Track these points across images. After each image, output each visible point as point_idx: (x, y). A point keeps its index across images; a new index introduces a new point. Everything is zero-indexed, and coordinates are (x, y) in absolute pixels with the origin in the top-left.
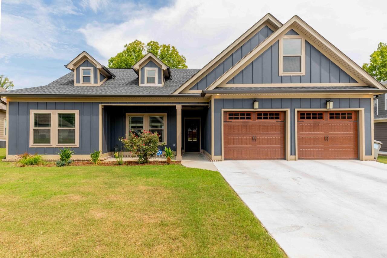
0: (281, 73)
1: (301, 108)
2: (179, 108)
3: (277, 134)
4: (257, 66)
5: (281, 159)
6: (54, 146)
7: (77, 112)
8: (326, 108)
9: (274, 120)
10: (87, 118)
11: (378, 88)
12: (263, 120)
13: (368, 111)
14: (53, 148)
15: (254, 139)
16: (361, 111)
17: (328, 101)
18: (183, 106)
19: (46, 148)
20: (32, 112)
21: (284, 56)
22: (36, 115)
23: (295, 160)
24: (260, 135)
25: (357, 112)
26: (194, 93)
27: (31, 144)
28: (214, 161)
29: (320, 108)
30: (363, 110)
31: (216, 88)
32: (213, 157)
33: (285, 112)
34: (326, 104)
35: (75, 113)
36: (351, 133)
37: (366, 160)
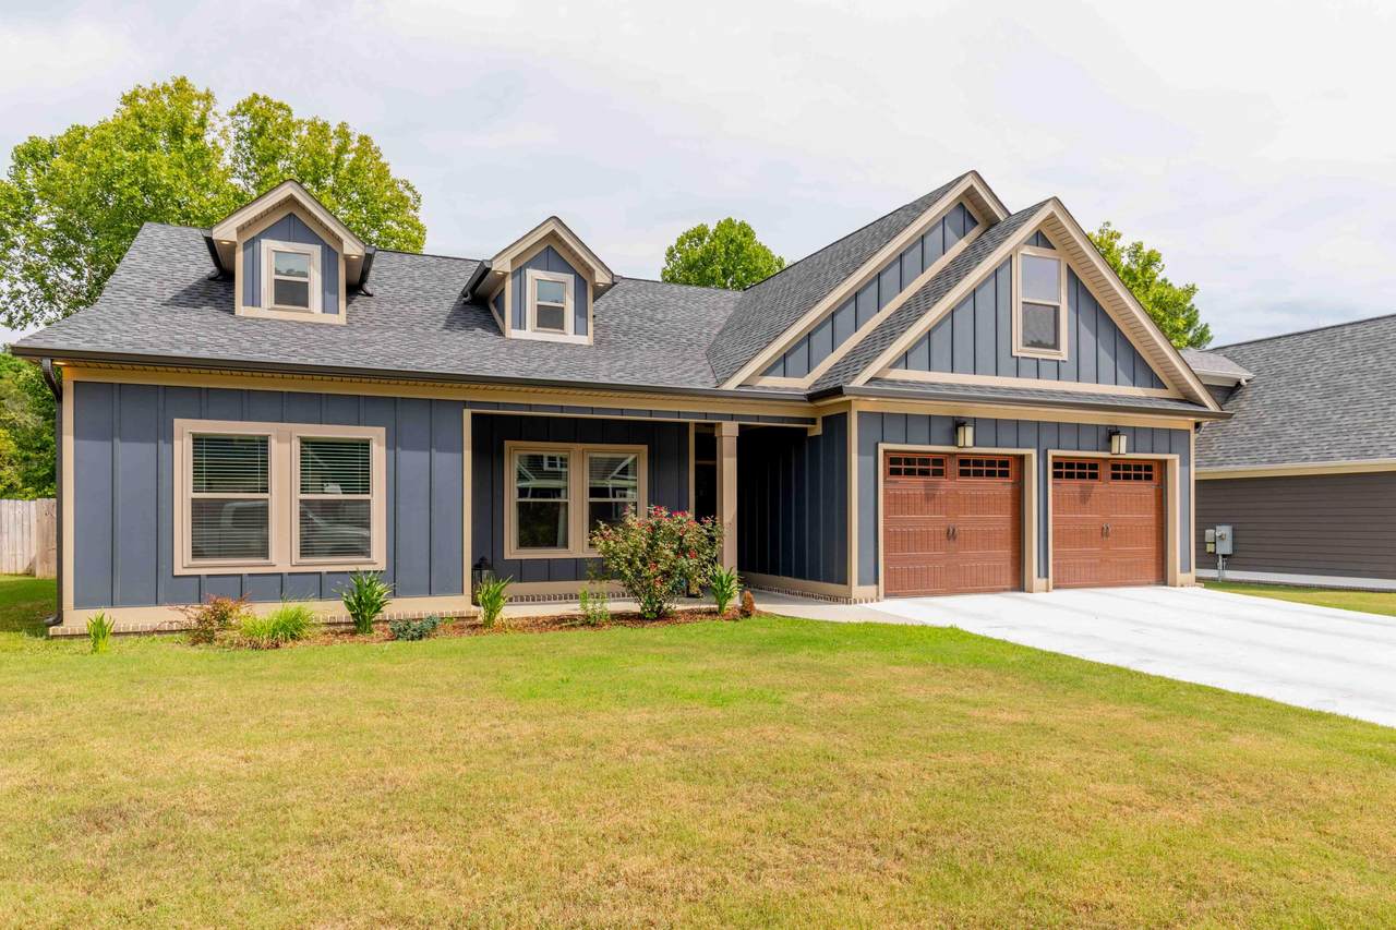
0: (1019, 349)
1: (1078, 449)
2: (729, 432)
3: (1002, 519)
4: (963, 321)
5: (1013, 590)
6: (285, 568)
7: (376, 437)
8: (1110, 450)
9: (997, 481)
10: (414, 460)
11: (1206, 407)
12: (971, 480)
13: (1186, 462)
14: (281, 574)
15: (951, 535)
16: (1174, 460)
17: (1113, 432)
18: (741, 427)
19: (249, 575)
20: (186, 430)
21: (1024, 303)
22: (198, 440)
23: (1047, 591)
24: (965, 521)
25: (1163, 464)
26: (777, 388)
27: (183, 561)
28: (861, 602)
29: (1097, 450)
30: (1175, 458)
31: (872, 380)
32: (857, 590)
33: (1021, 458)
34: (1110, 440)
35: (369, 440)
36: (1150, 516)
37: (1182, 586)
